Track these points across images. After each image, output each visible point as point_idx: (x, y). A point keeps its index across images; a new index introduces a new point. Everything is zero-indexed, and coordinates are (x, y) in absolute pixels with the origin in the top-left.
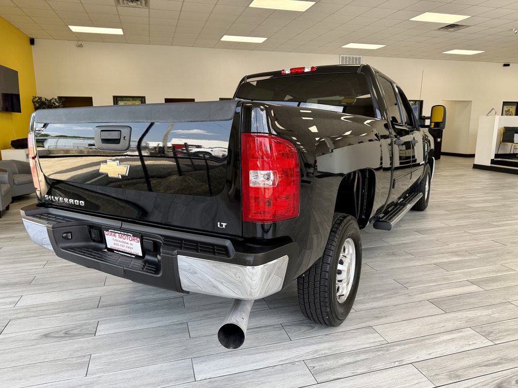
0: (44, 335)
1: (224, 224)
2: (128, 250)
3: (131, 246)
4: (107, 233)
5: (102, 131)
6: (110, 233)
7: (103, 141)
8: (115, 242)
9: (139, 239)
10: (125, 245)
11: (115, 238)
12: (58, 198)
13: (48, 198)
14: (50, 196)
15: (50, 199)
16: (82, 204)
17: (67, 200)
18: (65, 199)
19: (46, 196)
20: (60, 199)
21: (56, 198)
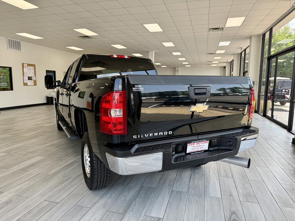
1: (243, 123)
4: (189, 144)
5: (194, 89)
6: (191, 144)
7: (196, 94)
8: (193, 148)
9: (208, 141)
10: (199, 147)
11: (193, 146)
12: (148, 134)
13: (136, 137)
14: (139, 136)
15: (139, 137)
16: (170, 133)
17: (157, 134)
18: (155, 134)
19: (134, 136)
20: (150, 134)
21: (146, 135)
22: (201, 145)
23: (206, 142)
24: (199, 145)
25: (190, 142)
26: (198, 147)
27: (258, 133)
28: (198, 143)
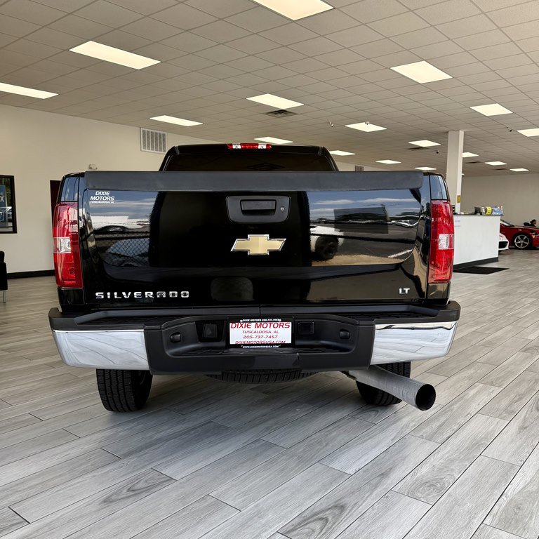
0: (105, 501)
1: (407, 290)
2: (267, 340)
3: (275, 334)
4: (234, 325)
5: (242, 201)
6: (240, 325)
7: (245, 212)
8: (247, 335)
9: (290, 324)
10: (265, 335)
11: (246, 329)
12: (130, 293)
13: (103, 297)
14: (109, 294)
15: (109, 297)
16: (185, 294)
17: (152, 293)
18: (146, 293)
19: (97, 294)
20: (135, 293)
21: (124, 294)
22: (268, 329)
23: (284, 326)
24: (262, 329)
25: (236, 319)
26: (262, 334)
27: (456, 318)
28: (259, 324)
